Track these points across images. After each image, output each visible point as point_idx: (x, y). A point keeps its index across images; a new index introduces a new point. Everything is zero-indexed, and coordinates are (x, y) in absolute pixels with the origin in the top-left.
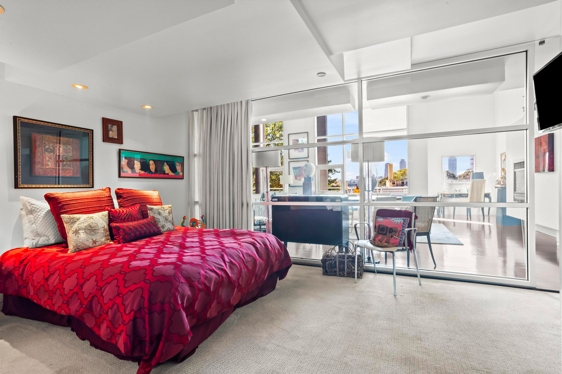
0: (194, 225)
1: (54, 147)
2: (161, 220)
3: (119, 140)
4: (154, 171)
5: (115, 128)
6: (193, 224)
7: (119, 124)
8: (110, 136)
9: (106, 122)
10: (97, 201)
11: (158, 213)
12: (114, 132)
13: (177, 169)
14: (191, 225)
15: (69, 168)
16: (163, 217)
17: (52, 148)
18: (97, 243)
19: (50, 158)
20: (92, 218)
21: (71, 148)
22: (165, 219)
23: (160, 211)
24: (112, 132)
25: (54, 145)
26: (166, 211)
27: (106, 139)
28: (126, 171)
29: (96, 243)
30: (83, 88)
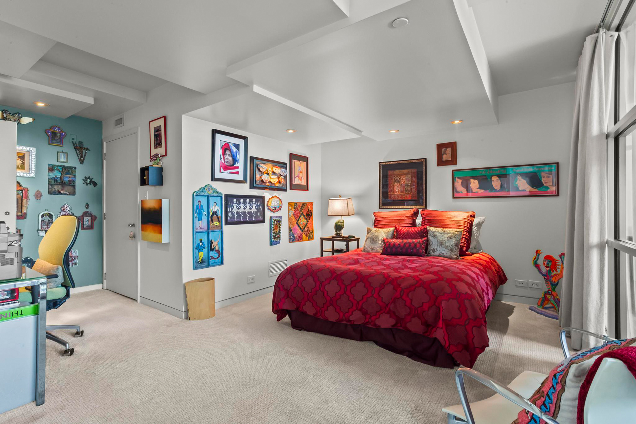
0: (549, 266)
1: (399, 179)
2: (434, 243)
3: (453, 161)
4: (499, 189)
5: (449, 150)
6: (548, 264)
7: (453, 146)
8: (444, 159)
9: (440, 147)
10: (398, 219)
11: (433, 235)
12: (448, 154)
13: (543, 182)
14: (546, 265)
15: (409, 193)
16: (438, 240)
17: (398, 179)
18: (374, 250)
19: (397, 187)
20: (377, 232)
21: (411, 177)
22: (439, 243)
23: (436, 234)
24: (446, 154)
25: (400, 177)
26: (445, 235)
27: (441, 162)
28: (460, 192)
29: (373, 250)
30: (396, 132)
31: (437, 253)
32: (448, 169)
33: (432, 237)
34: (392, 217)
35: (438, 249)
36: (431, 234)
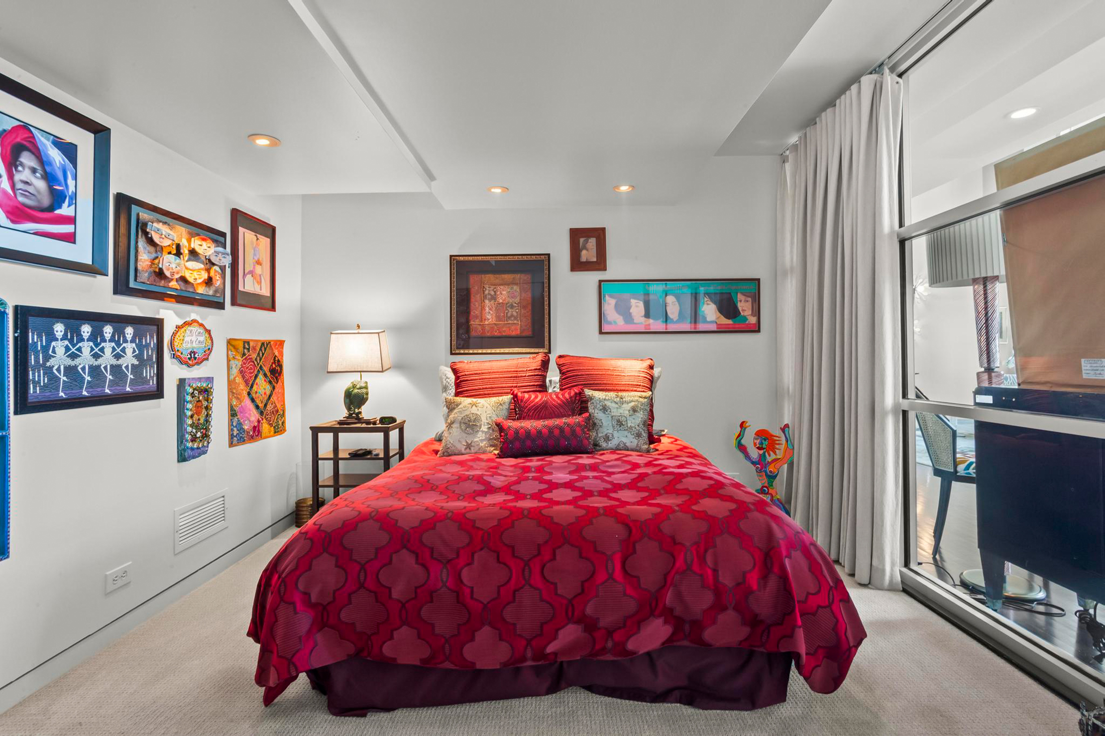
0: (764, 446)
1: (495, 292)
2: (605, 424)
3: (600, 264)
4: (677, 318)
5: (592, 242)
6: (762, 444)
7: (599, 234)
8: (583, 259)
9: (577, 235)
10: (511, 377)
11: (601, 408)
12: (590, 250)
13: (740, 309)
14: (758, 446)
15: (515, 322)
16: (612, 417)
17: (493, 293)
18: (472, 448)
19: (490, 309)
20: (476, 406)
21: (518, 290)
22: (615, 423)
23: (608, 403)
24: (587, 250)
25: (495, 288)
26: (625, 406)
27: (577, 265)
28: (613, 323)
29: (470, 449)
30: (503, 191)
31: (612, 444)
32: (592, 278)
33: (601, 410)
34: (498, 372)
35: (616, 434)
36: (598, 406)
